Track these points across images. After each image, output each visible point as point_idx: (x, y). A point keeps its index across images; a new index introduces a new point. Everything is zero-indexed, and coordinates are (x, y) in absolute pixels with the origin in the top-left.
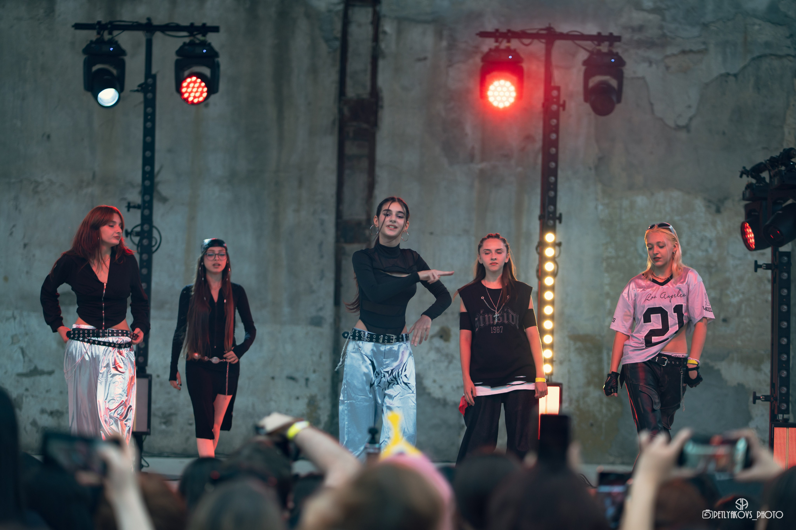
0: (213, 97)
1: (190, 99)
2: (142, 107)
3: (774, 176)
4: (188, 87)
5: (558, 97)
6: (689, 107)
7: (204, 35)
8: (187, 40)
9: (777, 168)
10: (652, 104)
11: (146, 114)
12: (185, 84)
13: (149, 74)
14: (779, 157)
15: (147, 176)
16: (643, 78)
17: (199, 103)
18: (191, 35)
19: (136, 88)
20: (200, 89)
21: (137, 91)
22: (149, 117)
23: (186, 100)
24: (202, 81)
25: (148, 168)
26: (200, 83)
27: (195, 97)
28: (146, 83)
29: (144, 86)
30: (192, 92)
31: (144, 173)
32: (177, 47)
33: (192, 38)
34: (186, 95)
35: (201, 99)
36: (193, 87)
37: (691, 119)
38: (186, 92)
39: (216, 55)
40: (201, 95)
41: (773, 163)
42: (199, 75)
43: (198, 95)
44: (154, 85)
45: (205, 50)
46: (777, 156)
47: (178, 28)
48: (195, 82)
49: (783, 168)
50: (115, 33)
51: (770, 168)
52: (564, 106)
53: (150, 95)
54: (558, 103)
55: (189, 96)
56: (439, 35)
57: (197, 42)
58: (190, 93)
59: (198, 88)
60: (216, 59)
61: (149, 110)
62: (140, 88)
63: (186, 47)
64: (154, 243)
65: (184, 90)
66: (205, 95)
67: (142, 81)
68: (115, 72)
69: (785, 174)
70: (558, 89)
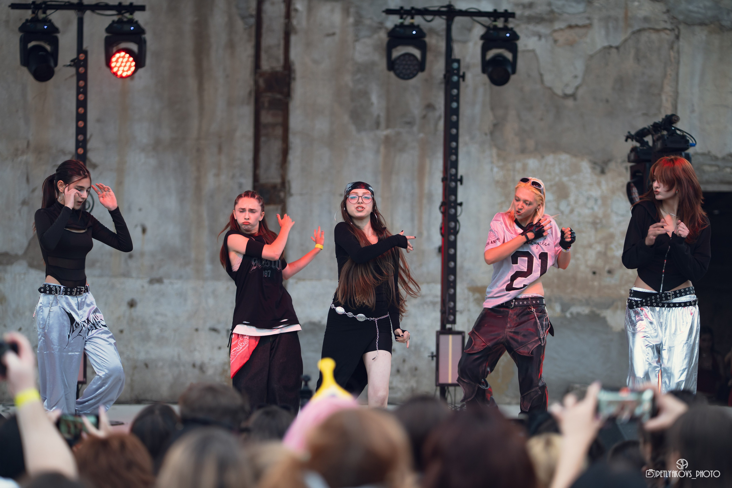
0: (141, 71)
1: (119, 73)
2: (74, 79)
3: (658, 139)
4: (117, 61)
5: (458, 69)
6: (576, 77)
7: (131, 14)
8: (116, 18)
9: (659, 133)
10: (541, 75)
11: (78, 88)
12: (114, 59)
13: (80, 49)
14: (661, 122)
15: (81, 144)
16: (533, 51)
17: (128, 76)
18: (120, 13)
19: (69, 64)
20: (128, 64)
21: (70, 65)
22: (82, 90)
23: (115, 74)
24: (130, 56)
25: (81, 137)
26: (129, 58)
27: (123, 71)
28: (78, 58)
29: (76, 61)
30: (121, 66)
31: (77, 142)
32: (107, 25)
33: (120, 16)
34: (115, 70)
35: (129, 73)
36: (122, 62)
37: (577, 88)
38: (115, 66)
39: (143, 32)
40: (129, 69)
41: (656, 127)
42: (127, 51)
43: (126, 68)
44: (86, 60)
45: (133, 28)
46: (659, 122)
47: (107, 7)
48: (124, 57)
49: (665, 133)
50: (49, 12)
51: (653, 133)
52: (463, 77)
53: (82, 70)
54: (458, 74)
55: (118, 70)
56: (346, 12)
57: (125, 20)
58: (119, 67)
59: (126, 62)
60: (143, 36)
61: (82, 83)
62: (72, 63)
63: (115, 25)
64: (87, 207)
65: (113, 65)
66: (133, 69)
67: (74, 56)
68: (48, 48)
69: (667, 138)
70: (458, 61)
